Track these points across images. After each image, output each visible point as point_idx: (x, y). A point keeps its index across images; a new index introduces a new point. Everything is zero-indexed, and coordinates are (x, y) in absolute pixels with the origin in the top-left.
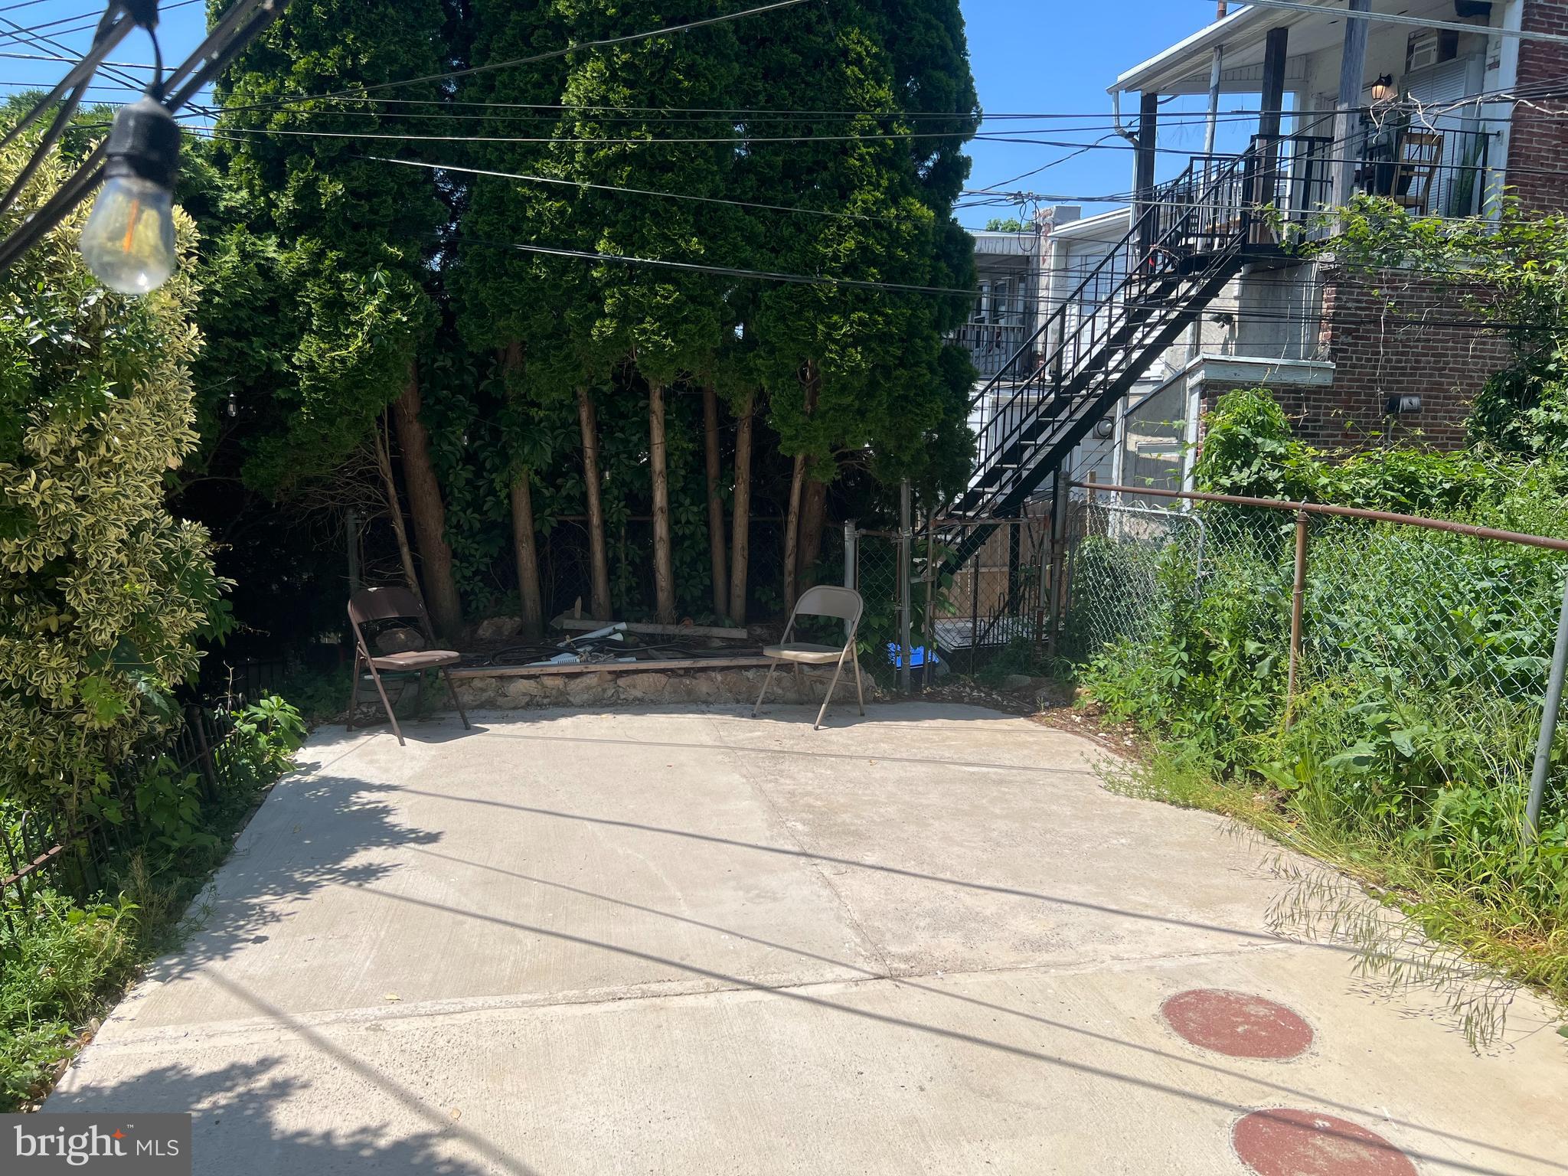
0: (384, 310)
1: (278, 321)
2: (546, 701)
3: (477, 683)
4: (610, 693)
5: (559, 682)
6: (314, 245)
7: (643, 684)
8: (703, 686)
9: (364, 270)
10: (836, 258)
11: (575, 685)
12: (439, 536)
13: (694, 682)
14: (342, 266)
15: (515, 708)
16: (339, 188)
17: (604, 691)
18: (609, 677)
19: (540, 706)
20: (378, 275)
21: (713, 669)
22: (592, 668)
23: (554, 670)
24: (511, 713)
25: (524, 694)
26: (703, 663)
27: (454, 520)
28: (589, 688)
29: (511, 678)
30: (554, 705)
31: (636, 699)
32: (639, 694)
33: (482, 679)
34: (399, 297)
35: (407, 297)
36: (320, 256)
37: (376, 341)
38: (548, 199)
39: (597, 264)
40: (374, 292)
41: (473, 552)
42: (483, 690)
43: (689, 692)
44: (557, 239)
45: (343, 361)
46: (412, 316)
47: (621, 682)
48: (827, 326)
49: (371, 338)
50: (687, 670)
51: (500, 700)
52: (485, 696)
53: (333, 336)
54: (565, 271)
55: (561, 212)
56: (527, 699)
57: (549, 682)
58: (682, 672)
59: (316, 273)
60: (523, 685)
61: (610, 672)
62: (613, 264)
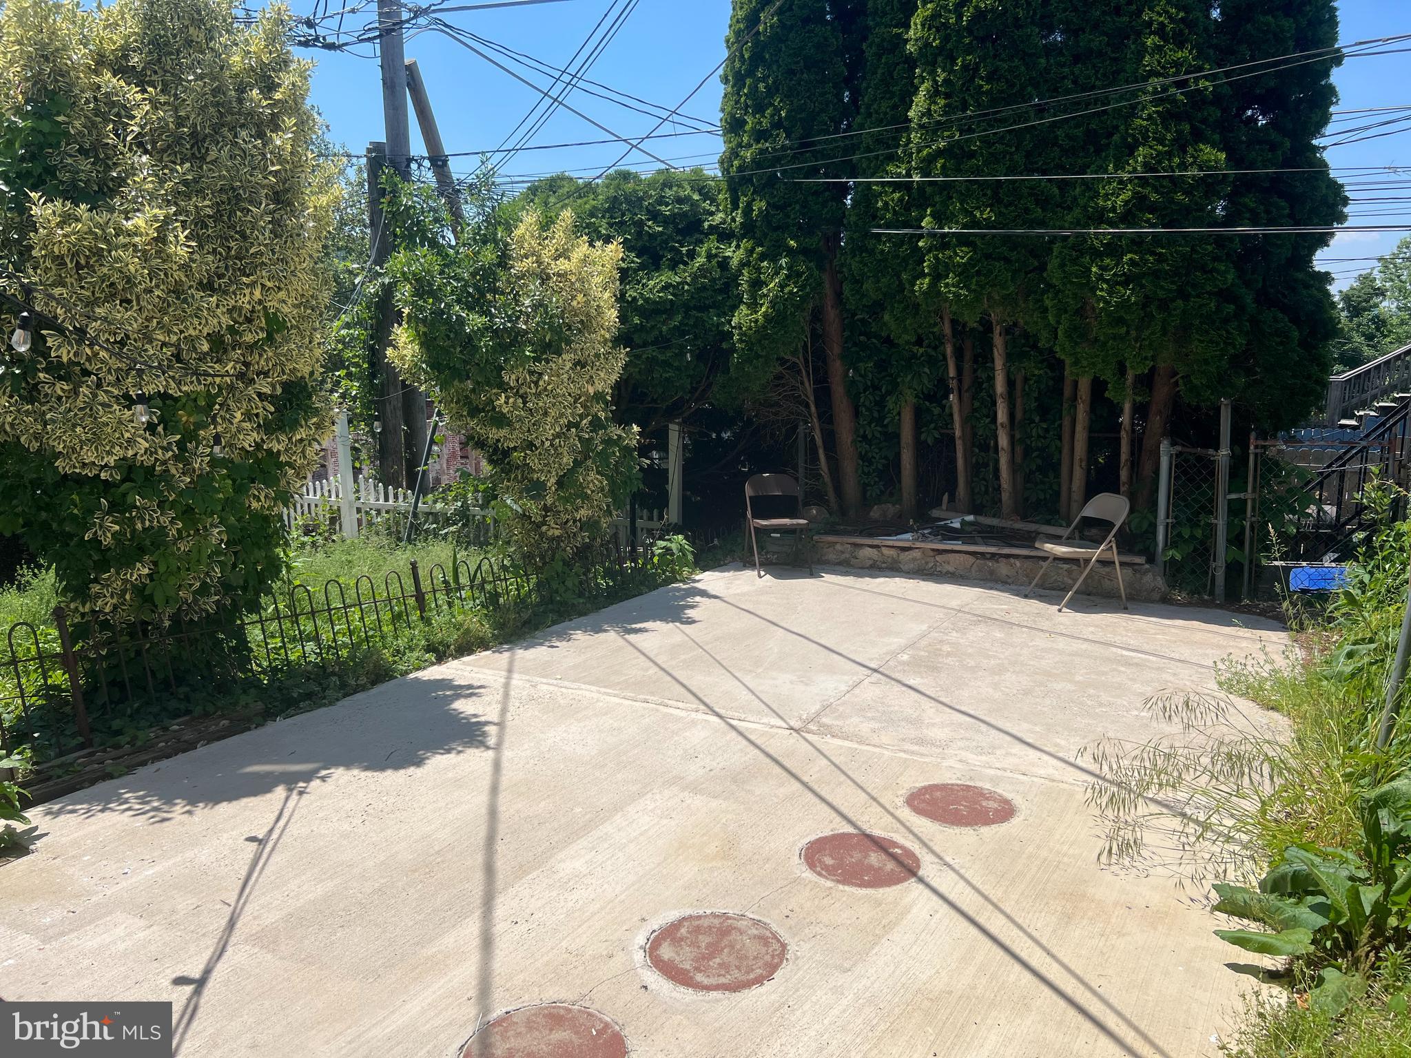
0: (782, 286)
1: (729, 297)
2: (884, 565)
3: (838, 547)
4: (931, 565)
5: (892, 552)
6: (749, 245)
7: (954, 562)
8: (1003, 569)
9: (774, 259)
10: (1114, 209)
11: (905, 556)
12: (849, 441)
13: (996, 565)
14: (762, 257)
15: (862, 568)
16: (763, 204)
17: (927, 563)
18: (932, 553)
19: (880, 569)
20: (783, 261)
21: (1016, 557)
22: (918, 545)
23: (890, 543)
24: (860, 571)
25: (870, 559)
26: (1006, 551)
27: (862, 432)
28: (914, 559)
29: (862, 546)
30: (890, 568)
31: (948, 572)
32: (951, 569)
33: (842, 544)
34: (793, 275)
35: (799, 275)
36: (752, 251)
37: (776, 308)
38: (894, 192)
39: (921, 236)
40: (777, 273)
41: (875, 455)
42: (843, 552)
43: (992, 572)
44: (898, 221)
45: (756, 321)
46: (802, 288)
47: (938, 558)
48: (1101, 268)
49: (773, 304)
50: (993, 555)
51: (853, 561)
52: (843, 557)
53: (754, 306)
54: (902, 243)
55: (901, 200)
56: (871, 562)
57: (885, 551)
58: (988, 556)
59: (748, 264)
60: (868, 552)
61: (933, 550)
62: (932, 235)
